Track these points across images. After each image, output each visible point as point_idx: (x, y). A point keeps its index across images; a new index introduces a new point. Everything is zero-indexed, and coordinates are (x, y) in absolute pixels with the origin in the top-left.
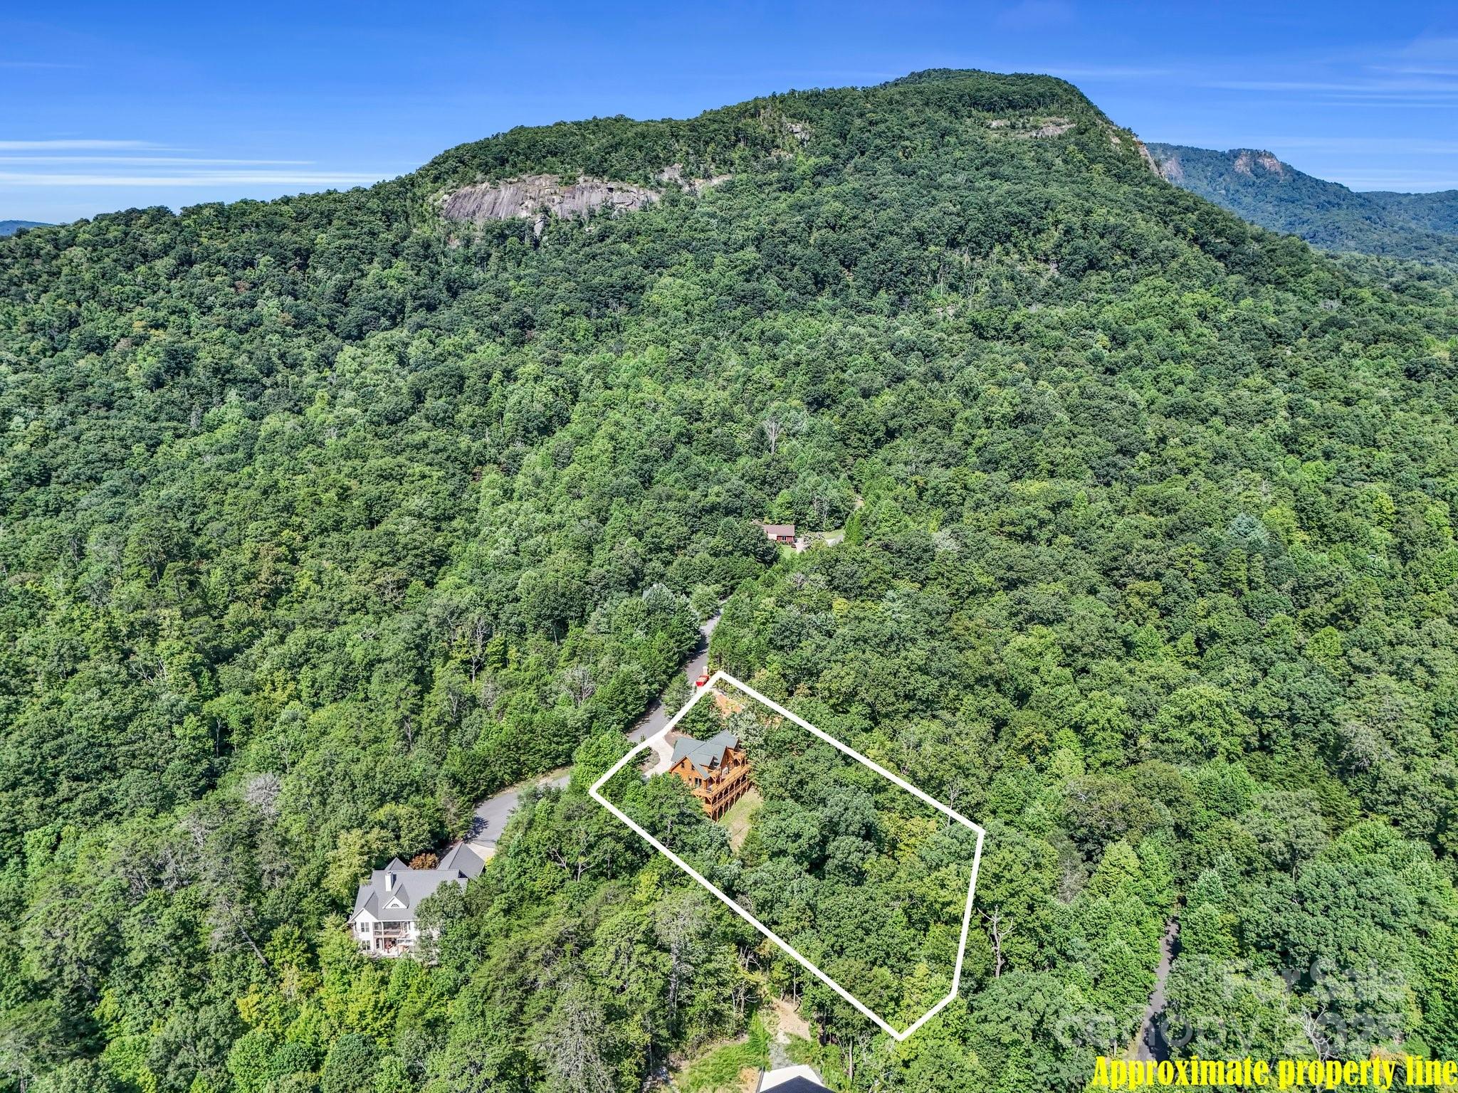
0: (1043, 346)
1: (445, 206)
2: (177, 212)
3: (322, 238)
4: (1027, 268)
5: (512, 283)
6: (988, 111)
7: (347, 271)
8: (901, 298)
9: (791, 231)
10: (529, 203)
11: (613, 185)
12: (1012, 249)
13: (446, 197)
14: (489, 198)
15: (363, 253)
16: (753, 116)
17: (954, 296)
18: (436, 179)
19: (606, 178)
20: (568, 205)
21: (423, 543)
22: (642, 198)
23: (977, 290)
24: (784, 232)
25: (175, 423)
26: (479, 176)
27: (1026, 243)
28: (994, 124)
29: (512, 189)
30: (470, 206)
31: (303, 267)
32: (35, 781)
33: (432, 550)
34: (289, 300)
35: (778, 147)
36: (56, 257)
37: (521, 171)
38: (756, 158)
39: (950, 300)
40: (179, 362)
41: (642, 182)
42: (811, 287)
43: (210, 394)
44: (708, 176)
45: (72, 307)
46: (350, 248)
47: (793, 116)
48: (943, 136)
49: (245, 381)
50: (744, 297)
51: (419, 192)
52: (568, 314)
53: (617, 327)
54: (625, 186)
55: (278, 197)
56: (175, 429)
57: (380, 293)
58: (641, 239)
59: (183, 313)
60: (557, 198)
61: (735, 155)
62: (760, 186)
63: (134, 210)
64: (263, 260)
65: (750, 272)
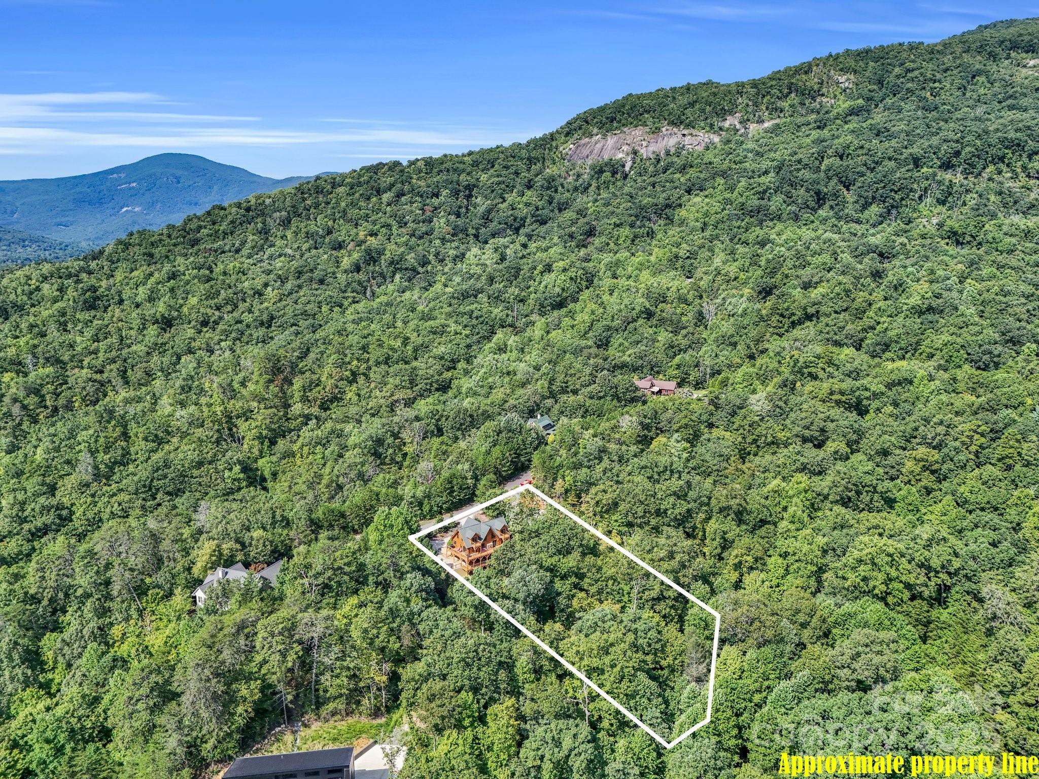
0: (997, 250)
1: (570, 152)
2: (405, 163)
3: (484, 177)
4: (1018, 184)
5: (589, 205)
6: (1027, 52)
7: (495, 198)
8: (889, 210)
9: (805, 161)
10: (625, 148)
11: (685, 132)
12: (1005, 169)
13: (572, 146)
14: (599, 146)
15: (507, 186)
16: (806, 73)
17: (940, 208)
18: (567, 134)
19: (682, 127)
20: (652, 148)
21: (432, 376)
22: (707, 140)
23: (964, 204)
24: (800, 161)
25: (355, 294)
26: (595, 131)
27: (1019, 164)
28: (1032, 63)
29: (615, 138)
30: (586, 152)
31: (469, 197)
32: (146, 492)
33: (438, 381)
34: (453, 218)
35: (823, 95)
36: (331, 193)
37: (623, 125)
38: (802, 104)
39: (935, 211)
40: (372, 257)
41: (708, 129)
42: (812, 204)
43: (384, 278)
44: (761, 121)
45: (330, 223)
46: (499, 183)
47: (841, 70)
48: (974, 77)
49: (406, 269)
50: (751, 211)
51: (554, 144)
52: (618, 226)
53: (651, 234)
54: (694, 132)
55: (466, 152)
56: (354, 297)
57: (511, 212)
58: (691, 171)
59: (389, 226)
60: (644, 143)
61: (785, 104)
62: (799, 127)
63: (380, 163)
64: (445, 192)
65: (765, 192)
